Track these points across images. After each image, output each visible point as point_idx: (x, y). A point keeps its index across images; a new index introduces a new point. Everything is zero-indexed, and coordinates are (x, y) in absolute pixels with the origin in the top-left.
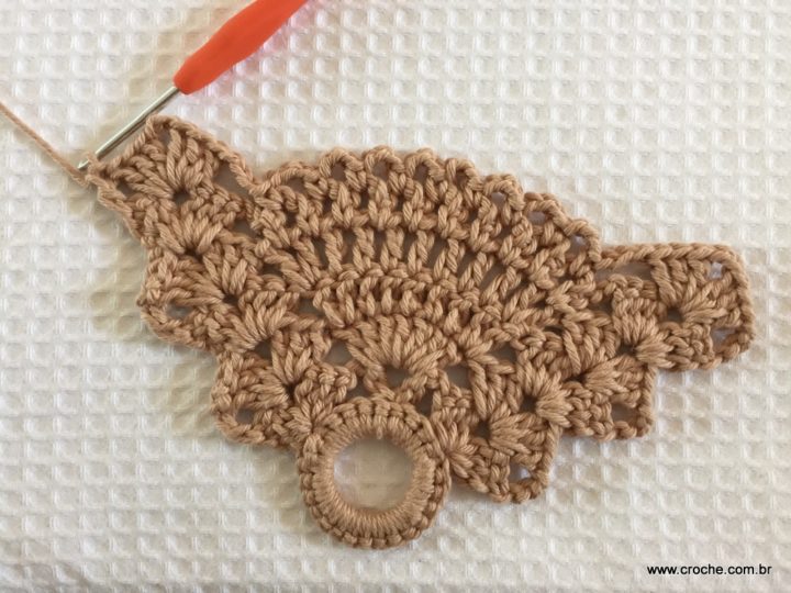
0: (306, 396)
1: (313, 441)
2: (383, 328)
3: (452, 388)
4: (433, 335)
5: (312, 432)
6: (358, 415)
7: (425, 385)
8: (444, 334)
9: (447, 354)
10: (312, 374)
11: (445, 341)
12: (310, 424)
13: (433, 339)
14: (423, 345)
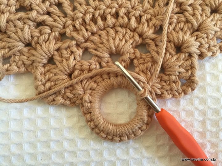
2: (103, 36)
3: (141, 55)
4: (126, 33)
5: (85, 93)
7: (129, 58)
8: (131, 31)
9: (135, 40)
11: (132, 34)
12: (82, 90)
13: (127, 35)
14: (122, 39)
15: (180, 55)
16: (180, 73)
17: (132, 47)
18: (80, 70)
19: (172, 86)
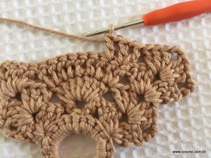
0: (41, 119)
1: (46, 140)
2: (71, 84)
3: (107, 103)
4: (93, 82)
5: (45, 135)
6: (65, 124)
7: (95, 106)
8: (98, 80)
9: (101, 89)
10: (44, 108)
11: (99, 83)
12: (43, 132)
13: (93, 84)
14: (90, 88)
15: (142, 104)
16: (142, 122)
17: (99, 96)
18: (45, 112)
19: (133, 134)
